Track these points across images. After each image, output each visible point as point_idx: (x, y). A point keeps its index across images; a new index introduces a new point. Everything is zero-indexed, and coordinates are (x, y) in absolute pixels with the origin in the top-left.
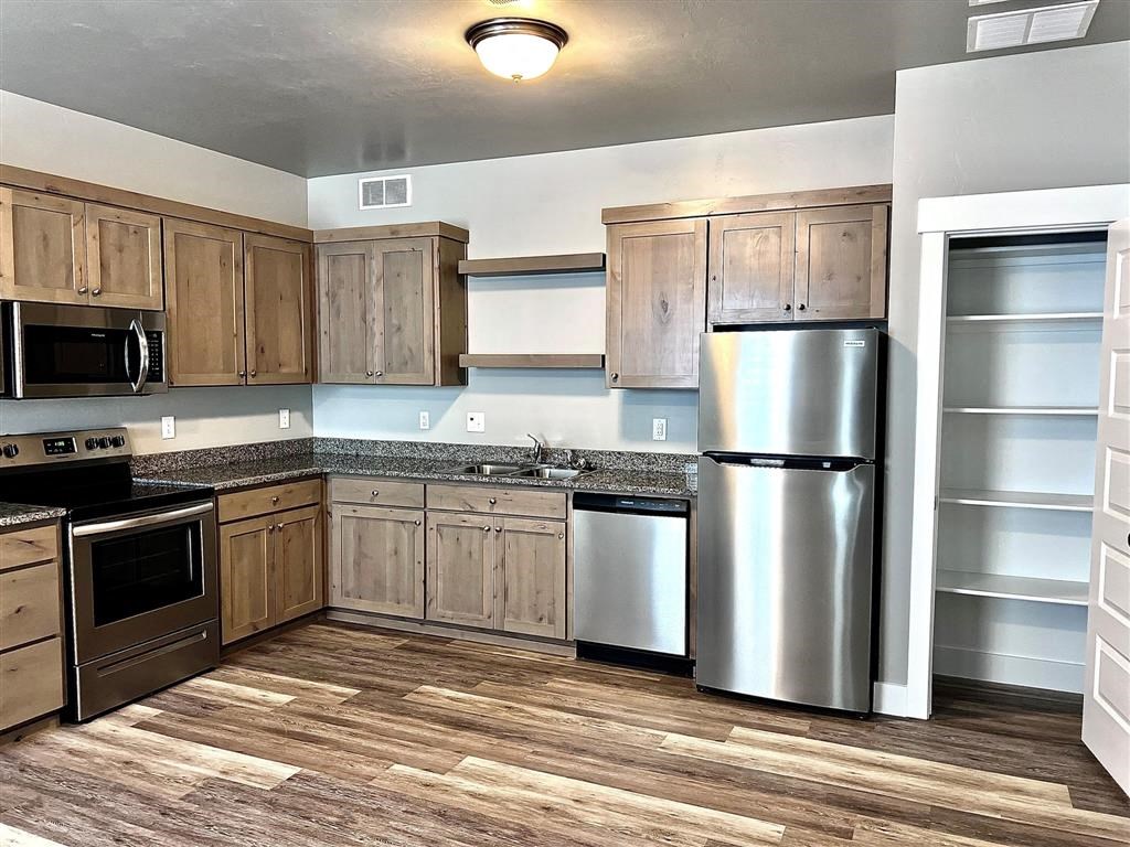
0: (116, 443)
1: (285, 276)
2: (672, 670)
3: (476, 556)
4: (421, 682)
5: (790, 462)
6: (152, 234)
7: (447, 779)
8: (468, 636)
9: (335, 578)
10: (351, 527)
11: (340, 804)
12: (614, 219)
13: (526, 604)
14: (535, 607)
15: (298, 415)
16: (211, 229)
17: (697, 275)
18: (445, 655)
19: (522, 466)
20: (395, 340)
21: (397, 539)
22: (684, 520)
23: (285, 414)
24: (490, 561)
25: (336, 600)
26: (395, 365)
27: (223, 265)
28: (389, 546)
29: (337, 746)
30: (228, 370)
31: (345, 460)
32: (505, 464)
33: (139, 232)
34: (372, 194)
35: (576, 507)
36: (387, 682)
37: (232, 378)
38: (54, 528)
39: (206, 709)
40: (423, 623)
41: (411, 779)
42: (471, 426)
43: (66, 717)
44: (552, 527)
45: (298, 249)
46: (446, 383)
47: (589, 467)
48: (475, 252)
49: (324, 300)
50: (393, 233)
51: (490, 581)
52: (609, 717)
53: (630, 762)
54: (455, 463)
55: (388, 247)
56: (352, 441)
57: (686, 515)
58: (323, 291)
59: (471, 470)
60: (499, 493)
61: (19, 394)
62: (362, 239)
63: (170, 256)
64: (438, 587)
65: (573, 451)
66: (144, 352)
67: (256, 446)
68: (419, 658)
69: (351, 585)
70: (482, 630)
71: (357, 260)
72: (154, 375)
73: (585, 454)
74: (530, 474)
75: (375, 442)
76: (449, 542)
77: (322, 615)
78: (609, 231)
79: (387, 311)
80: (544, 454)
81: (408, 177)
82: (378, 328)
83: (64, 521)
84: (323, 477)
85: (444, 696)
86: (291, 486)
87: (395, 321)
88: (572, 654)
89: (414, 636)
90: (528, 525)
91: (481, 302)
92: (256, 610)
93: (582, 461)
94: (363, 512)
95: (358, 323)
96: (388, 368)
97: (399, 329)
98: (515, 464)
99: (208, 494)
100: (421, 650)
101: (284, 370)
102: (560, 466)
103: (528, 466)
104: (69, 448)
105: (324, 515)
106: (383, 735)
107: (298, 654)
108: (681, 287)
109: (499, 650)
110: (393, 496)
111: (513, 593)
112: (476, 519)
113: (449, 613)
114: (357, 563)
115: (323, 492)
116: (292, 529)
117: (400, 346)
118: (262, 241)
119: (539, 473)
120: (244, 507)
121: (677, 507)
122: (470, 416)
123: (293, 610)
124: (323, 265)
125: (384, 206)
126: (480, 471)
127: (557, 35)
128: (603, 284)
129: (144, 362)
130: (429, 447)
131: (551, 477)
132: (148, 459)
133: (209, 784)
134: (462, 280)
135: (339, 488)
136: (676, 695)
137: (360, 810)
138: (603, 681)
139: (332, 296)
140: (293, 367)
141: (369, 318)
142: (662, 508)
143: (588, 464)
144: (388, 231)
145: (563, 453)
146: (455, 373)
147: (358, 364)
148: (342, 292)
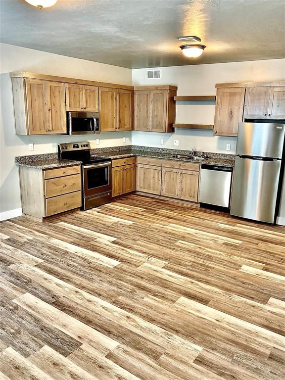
0: (87, 146)
1: (127, 101)
2: (224, 211)
3: (175, 179)
4: (160, 209)
5: (264, 159)
6: (97, 91)
7: (167, 227)
8: (172, 200)
9: (138, 183)
10: (143, 170)
11: (144, 229)
12: (219, 86)
13: (187, 192)
14: (189, 194)
15: (128, 139)
16: (110, 89)
17: (241, 104)
18: (165, 204)
19: (188, 156)
20: (155, 119)
21: (154, 174)
22: (231, 173)
23: (124, 138)
24: (178, 181)
25: (138, 189)
26: (155, 126)
27: (112, 99)
28: (152, 176)
29: (142, 219)
30: (113, 127)
31: (139, 152)
32: (184, 155)
33: (94, 91)
34: (150, 75)
35: (202, 168)
36: (152, 208)
37: (113, 129)
38: (80, 166)
39: (111, 210)
40: (160, 196)
41: (159, 226)
42: (175, 144)
43: (82, 209)
44: (195, 173)
45: (130, 92)
46: (169, 132)
47: (207, 157)
48: (179, 94)
49: (136, 107)
50: (156, 88)
51: (178, 186)
52: (206, 219)
53: (209, 228)
54: (170, 154)
55: (155, 92)
56: (142, 147)
57: (232, 171)
58: (136, 104)
59: (174, 157)
60: (181, 163)
61: (71, 134)
62: (147, 90)
63: (100, 97)
64: (164, 187)
65: (203, 153)
66: (95, 123)
67: (118, 147)
68: (159, 204)
69: (142, 185)
70: (176, 199)
71: (146, 95)
72: (97, 129)
73: (206, 153)
74: (190, 158)
75: (148, 147)
76: (168, 175)
77: (134, 192)
78: (217, 90)
79: (154, 111)
80: (195, 153)
81: (161, 70)
82: (151, 115)
83: (82, 164)
84: (135, 157)
85: (166, 212)
86: (128, 159)
87: (155, 114)
88: (199, 206)
89: (158, 199)
90: (189, 172)
91: (180, 108)
92: (120, 190)
93: (206, 155)
94: (145, 166)
95: (145, 114)
96: (153, 127)
97: (157, 116)
98: (187, 155)
99: (110, 160)
100: (160, 202)
101: (126, 127)
102: (199, 157)
103: (190, 156)
104: (78, 147)
105: (135, 166)
106: (152, 218)
107: (129, 201)
108: (237, 107)
109: (180, 203)
110: (154, 162)
111: (184, 190)
112: (175, 170)
113: (167, 194)
114: (144, 180)
115: (135, 160)
116: (128, 170)
117: (157, 120)
118: (122, 91)
119: (193, 159)
120: (117, 163)
121: (229, 169)
122: (175, 141)
123: (128, 190)
124: (136, 97)
125: (154, 78)
126: (177, 157)
127: (203, 47)
128: (215, 104)
129: (95, 125)
130: (163, 149)
131: (196, 160)
132: (94, 150)
133: (115, 223)
134: (175, 102)
135: (140, 160)
136: (224, 216)
137: (148, 230)
138: (206, 212)
139: (139, 106)
140: (128, 126)
141: (149, 113)
142: (225, 169)
143: (207, 156)
144: (154, 87)
145: (200, 153)
146: (171, 129)
147: (145, 125)
148: (141, 105)
